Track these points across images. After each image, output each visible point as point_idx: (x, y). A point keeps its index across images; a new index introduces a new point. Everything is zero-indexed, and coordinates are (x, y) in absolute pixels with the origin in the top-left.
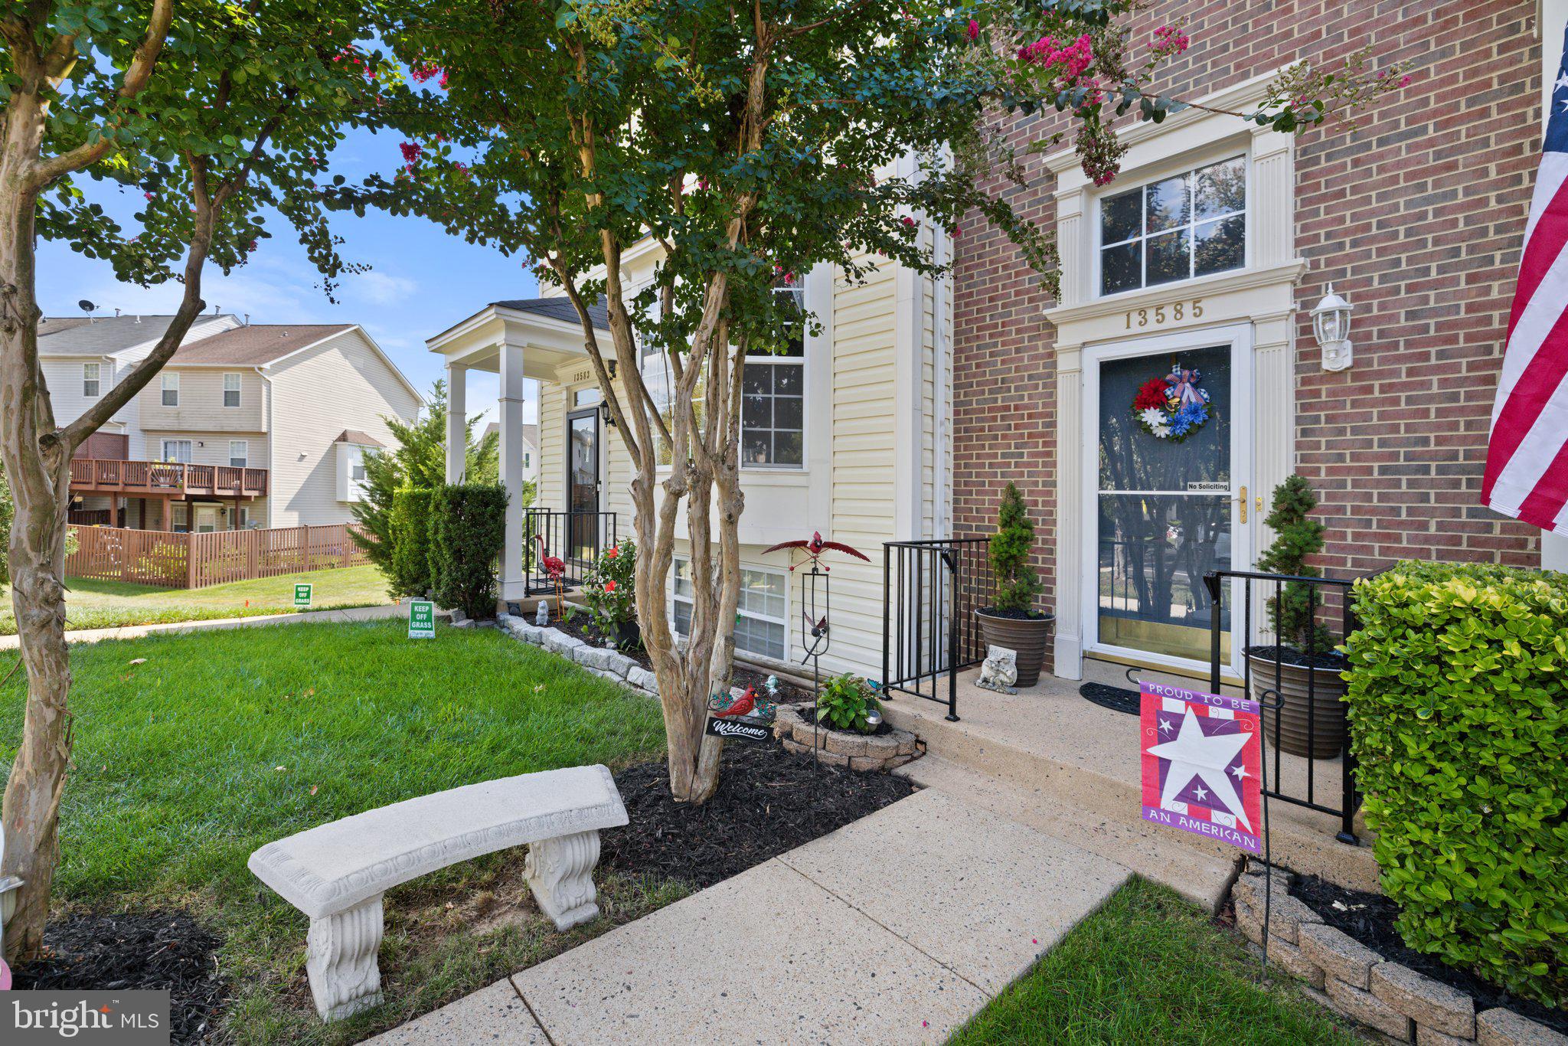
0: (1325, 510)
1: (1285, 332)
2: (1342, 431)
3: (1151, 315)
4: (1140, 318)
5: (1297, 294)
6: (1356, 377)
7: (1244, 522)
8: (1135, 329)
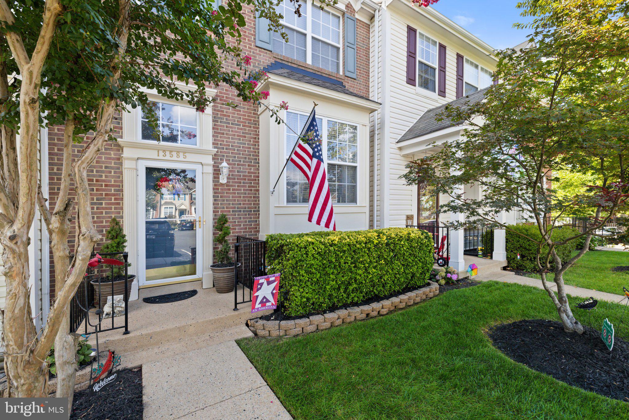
0: (231, 222)
1: (210, 170)
2: (224, 201)
3: (168, 153)
4: (163, 154)
5: (213, 159)
6: (227, 186)
7: (200, 228)
8: (161, 157)
